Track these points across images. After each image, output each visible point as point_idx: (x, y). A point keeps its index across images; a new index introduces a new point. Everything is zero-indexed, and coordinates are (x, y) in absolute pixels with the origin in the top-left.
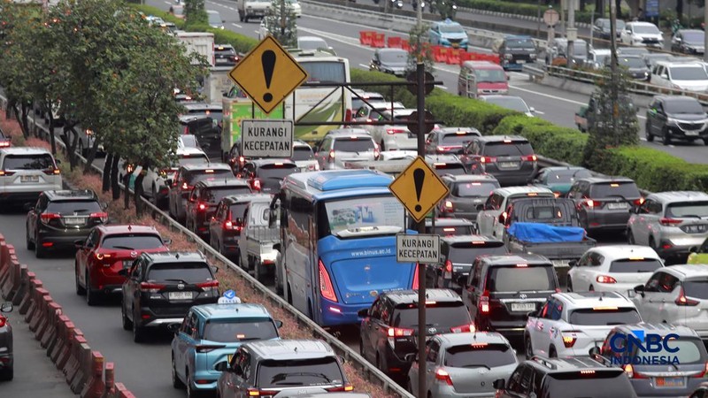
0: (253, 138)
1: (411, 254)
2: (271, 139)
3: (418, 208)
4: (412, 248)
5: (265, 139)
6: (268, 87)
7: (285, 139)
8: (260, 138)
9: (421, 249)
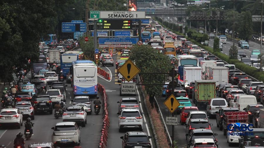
0: (124, 89)
1: (170, 122)
2: (130, 89)
3: (172, 109)
4: (170, 121)
5: (128, 89)
6: (129, 74)
7: (134, 89)
8: (126, 89)
9: (173, 121)
